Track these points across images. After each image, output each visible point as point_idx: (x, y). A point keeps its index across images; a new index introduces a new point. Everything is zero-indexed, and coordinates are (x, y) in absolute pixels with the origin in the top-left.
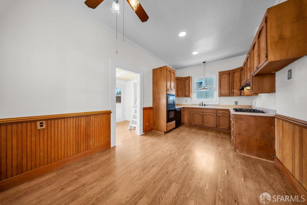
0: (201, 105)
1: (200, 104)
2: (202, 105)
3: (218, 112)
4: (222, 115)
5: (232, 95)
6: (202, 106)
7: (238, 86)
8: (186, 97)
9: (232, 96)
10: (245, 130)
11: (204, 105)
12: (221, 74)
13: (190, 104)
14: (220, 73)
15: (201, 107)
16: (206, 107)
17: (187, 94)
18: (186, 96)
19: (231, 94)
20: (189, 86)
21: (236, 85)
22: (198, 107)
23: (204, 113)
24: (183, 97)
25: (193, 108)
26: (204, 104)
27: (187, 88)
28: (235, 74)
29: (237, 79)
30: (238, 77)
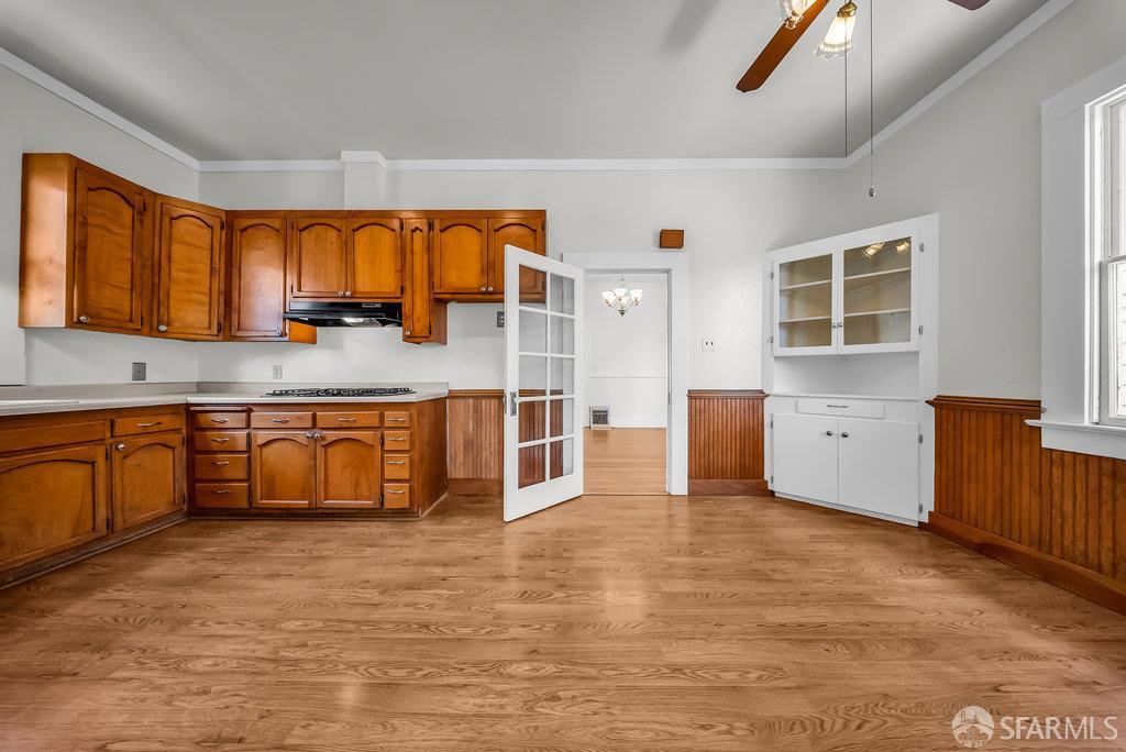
4: (145, 441)
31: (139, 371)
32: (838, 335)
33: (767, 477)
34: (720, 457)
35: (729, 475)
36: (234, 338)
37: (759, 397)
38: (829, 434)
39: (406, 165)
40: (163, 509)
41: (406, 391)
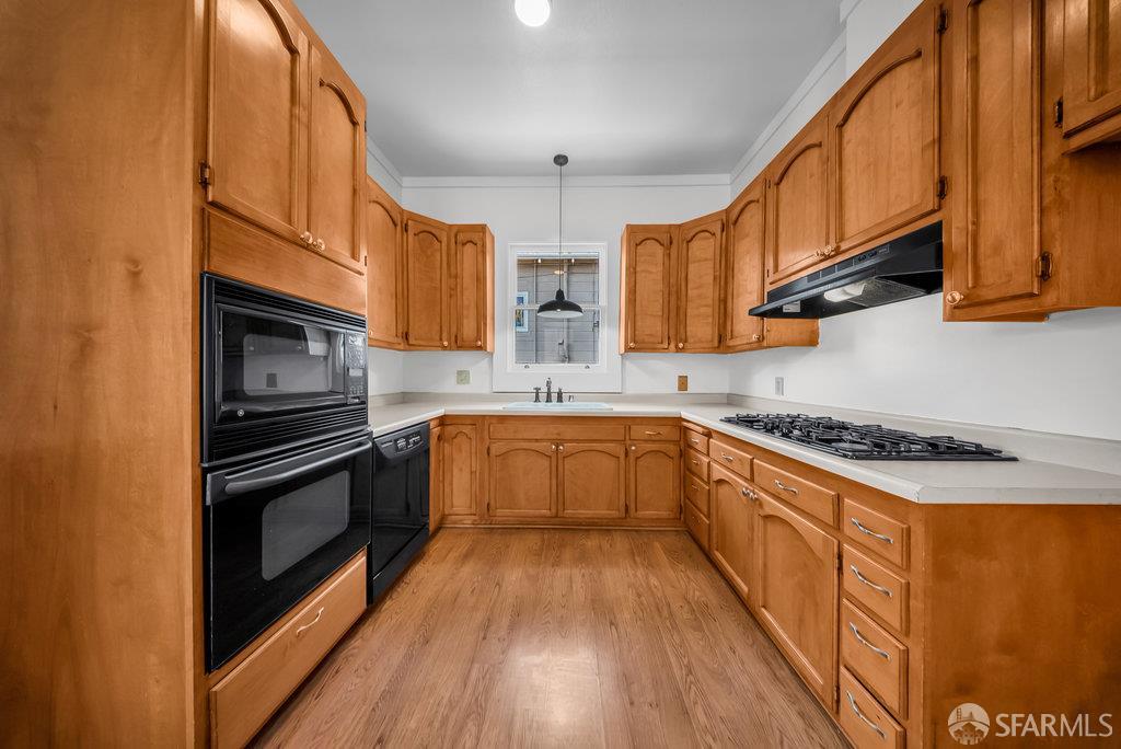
0: (543, 396)
1: (537, 389)
2: (549, 394)
3: (634, 435)
4: (650, 447)
5: (681, 345)
6: (549, 400)
7: (710, 302)
8: (460, 348)
9: (678, 350)
11: (555, 397)
12: (638, 237)
13: (486, 390)
14: (632, 230)
17: (468, 330)
18: (459, 344)
19: (674, 337)
20: (480, 280)
21: (699, 296)
23: (561, 442)
24: (444, 348)
25: (502, 419)
26: (554, 389)
27: (466, 293)
28: (695, 245)
29: (701, 273)
30: (706, 260)
31: (683, 383)
36: (727, 349)
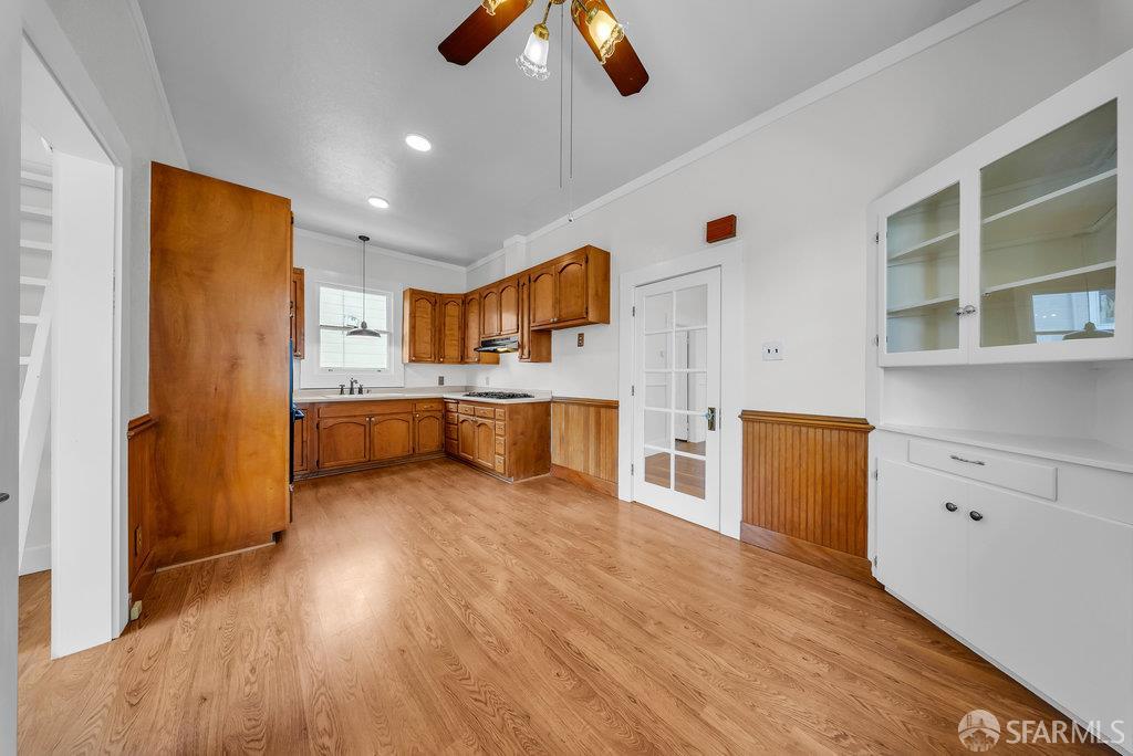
0: (346, 391)
1: (342, 386)
2: (352, 389)
3: (418, 409)
4: (427, 414)
5: (441, 360)
6: (351, 392)
7: (456, 338)
9: (440, 363)
10: (522, 434)
11: (356, 391)
12: (416, 298)
14: (412, 292)
15: (347, 397)
16: (365, 396)
19: (439, 357)
21: (451, 334)
22: (336, 397)
23: (373, 416)
25: (329, 404)
26: (357, 385)
28: (449, 307)
29: (452, 323)
30: (454, 316)
31: (441, 380)
32: (970, 327)
33: (870, 557)
34: (789, 504)
35: (803, 534)
36: (466, 363)
37: (859, 430)
38: (951, 508)
39: (534, 236)
40: (434, 449)
41: (526, 396)
